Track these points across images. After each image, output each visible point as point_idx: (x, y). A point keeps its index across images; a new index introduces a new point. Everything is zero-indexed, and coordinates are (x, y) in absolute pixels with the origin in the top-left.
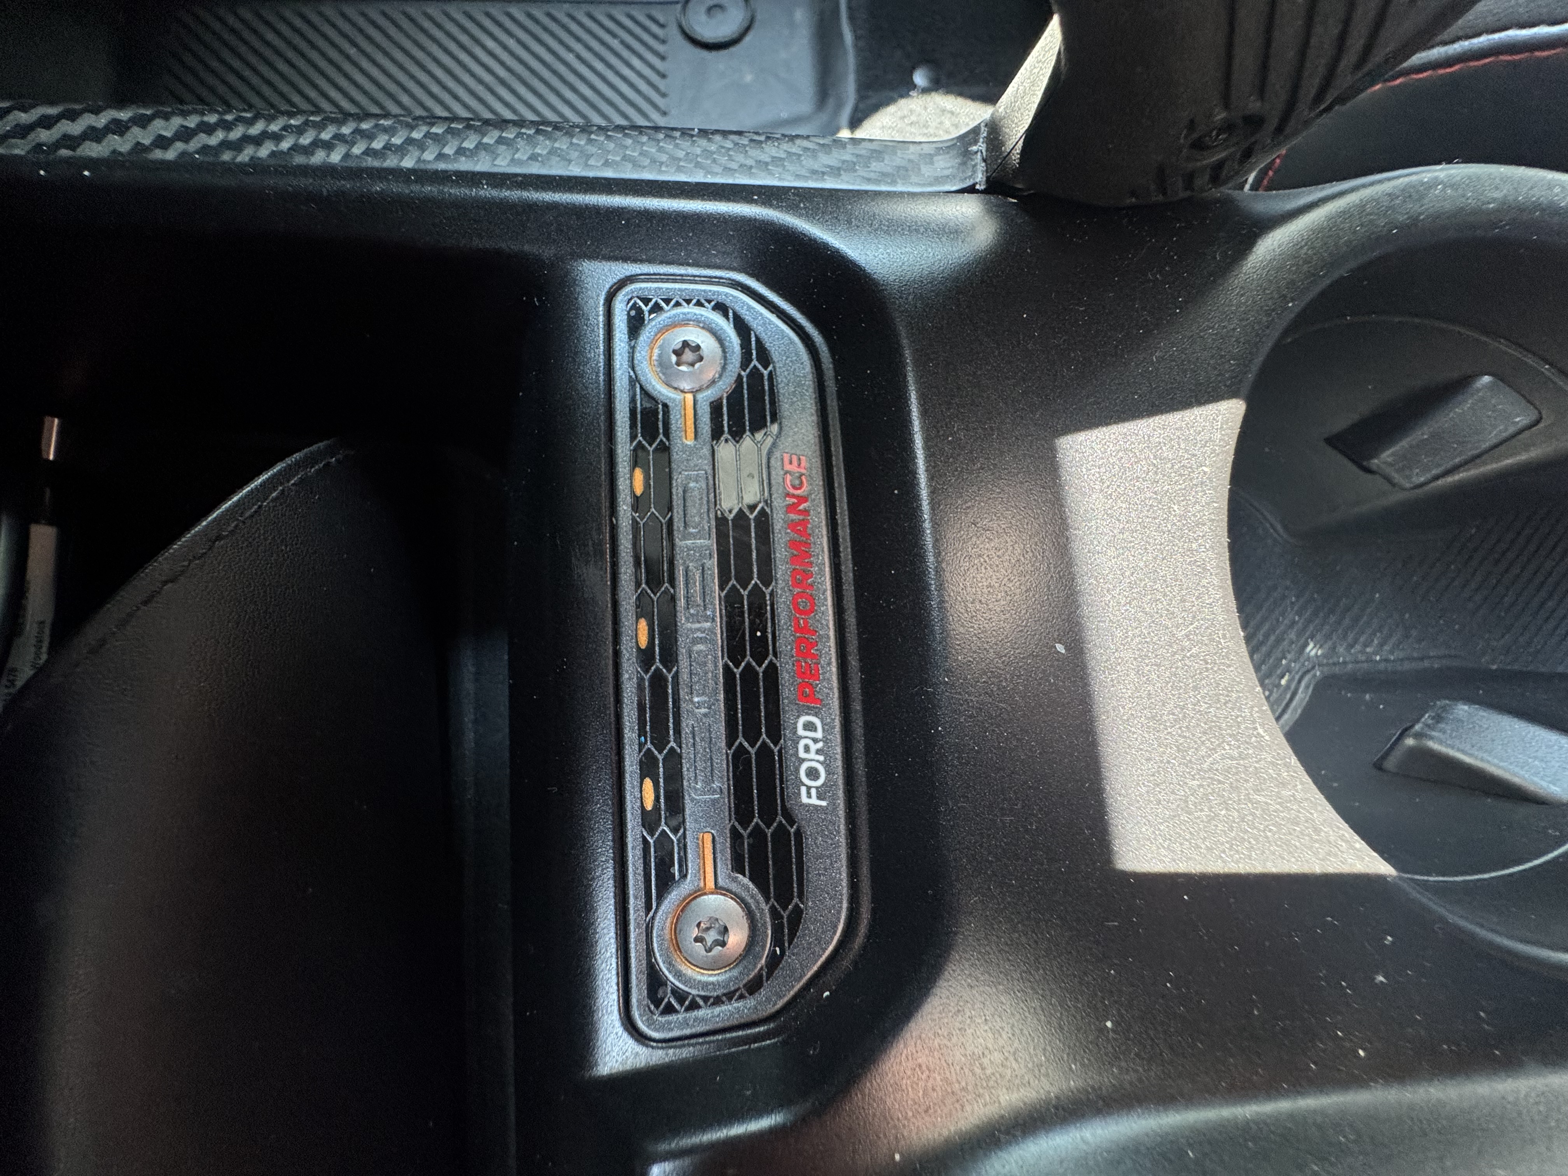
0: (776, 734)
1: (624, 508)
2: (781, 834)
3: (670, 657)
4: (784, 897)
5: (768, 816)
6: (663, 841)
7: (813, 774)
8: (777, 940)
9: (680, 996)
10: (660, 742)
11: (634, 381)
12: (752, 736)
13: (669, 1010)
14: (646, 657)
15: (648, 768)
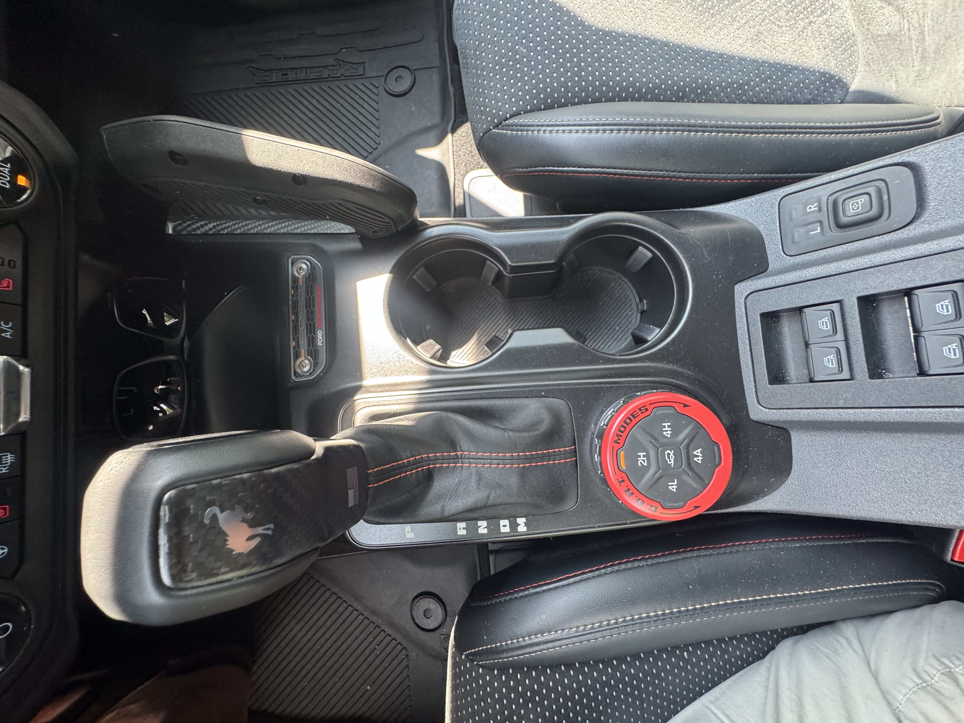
0: (314, 334)
1: (290, 296)
2: (315, 350)
3: (297, 321)
4: (315, 360)
5: (313, 347)
6: (297, 351)
7: (320, 340)
8: (314, 366)
9: (299, 375)
10: (296, 335)
11: (292, 274)
12: (311, 334)
13: (297, 377)
14: (293, 321)
15: (294, 339)
